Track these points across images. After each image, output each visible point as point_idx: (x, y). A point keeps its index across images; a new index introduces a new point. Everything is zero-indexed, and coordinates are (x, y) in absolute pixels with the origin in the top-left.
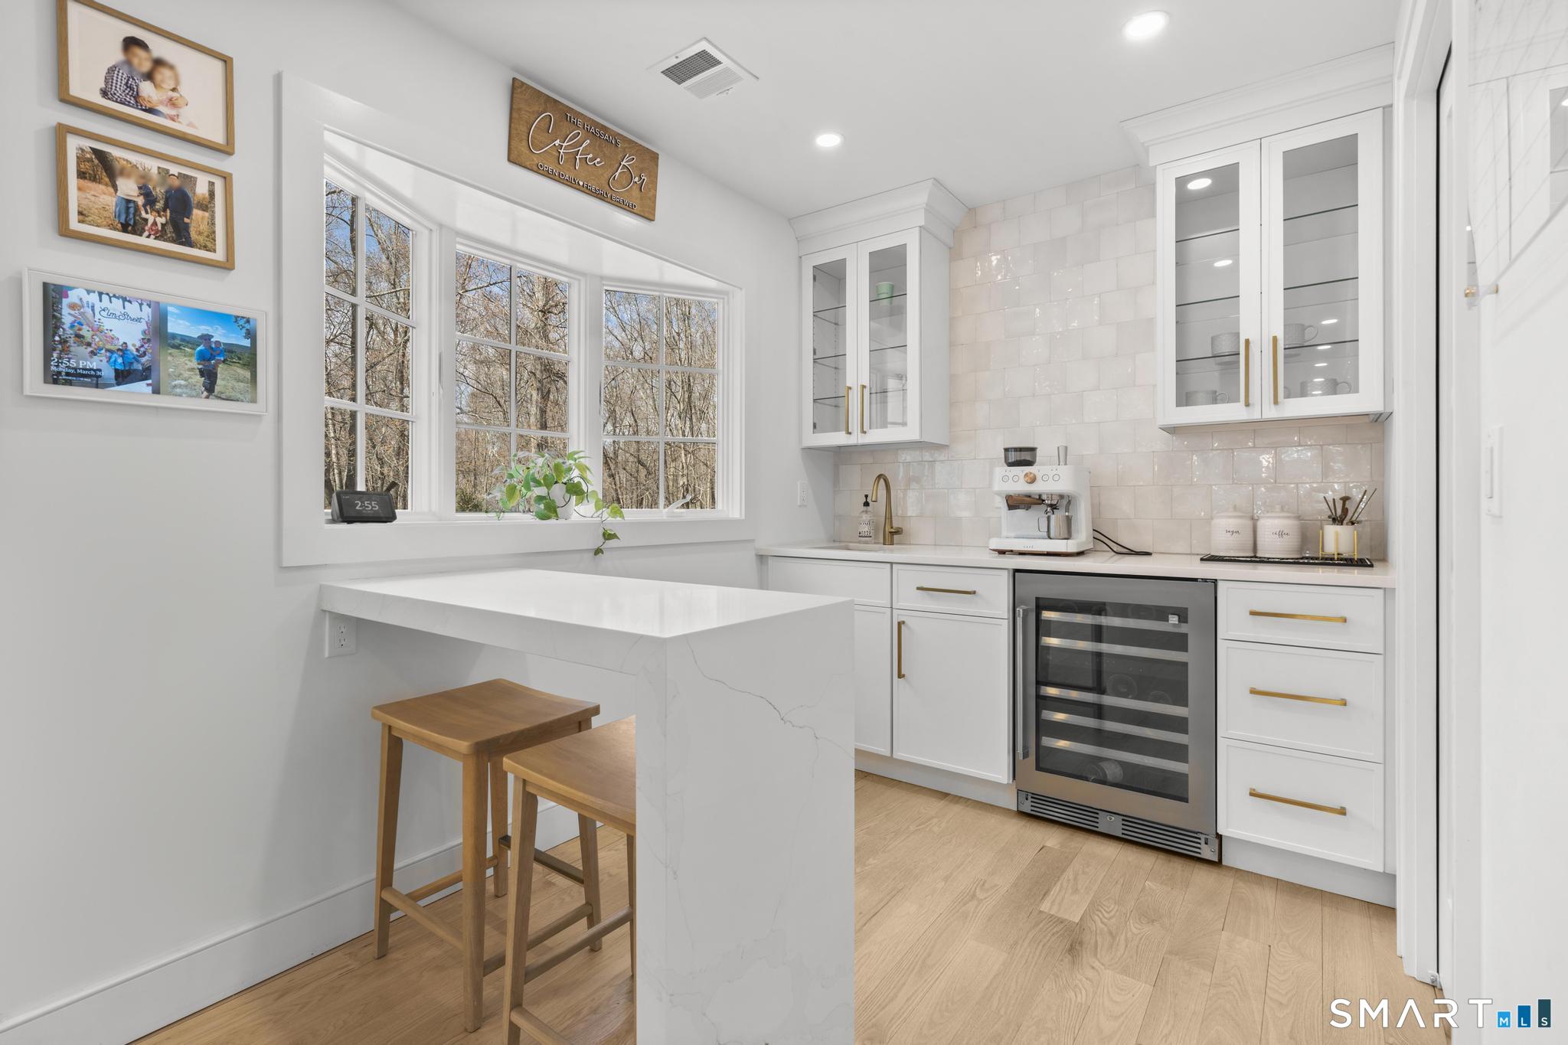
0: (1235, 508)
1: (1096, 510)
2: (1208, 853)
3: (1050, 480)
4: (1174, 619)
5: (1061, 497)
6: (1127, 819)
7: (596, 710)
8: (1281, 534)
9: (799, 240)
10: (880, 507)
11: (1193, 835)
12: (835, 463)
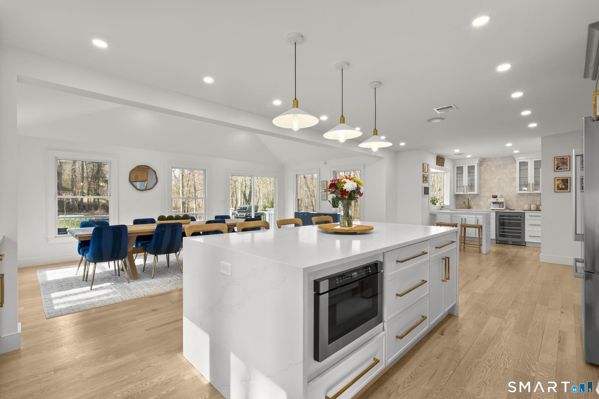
0: (528, 204)
1: (506, 204)
2: (524, 244)
3: (500, 200)
4: (519, 217)
5: (502, 202)
6: (513, 242)
7: (458, 224)
8: (534, 207)
9: (454, 163)
10: (467, 204)
11: (522, 242)
12: (457, 197)
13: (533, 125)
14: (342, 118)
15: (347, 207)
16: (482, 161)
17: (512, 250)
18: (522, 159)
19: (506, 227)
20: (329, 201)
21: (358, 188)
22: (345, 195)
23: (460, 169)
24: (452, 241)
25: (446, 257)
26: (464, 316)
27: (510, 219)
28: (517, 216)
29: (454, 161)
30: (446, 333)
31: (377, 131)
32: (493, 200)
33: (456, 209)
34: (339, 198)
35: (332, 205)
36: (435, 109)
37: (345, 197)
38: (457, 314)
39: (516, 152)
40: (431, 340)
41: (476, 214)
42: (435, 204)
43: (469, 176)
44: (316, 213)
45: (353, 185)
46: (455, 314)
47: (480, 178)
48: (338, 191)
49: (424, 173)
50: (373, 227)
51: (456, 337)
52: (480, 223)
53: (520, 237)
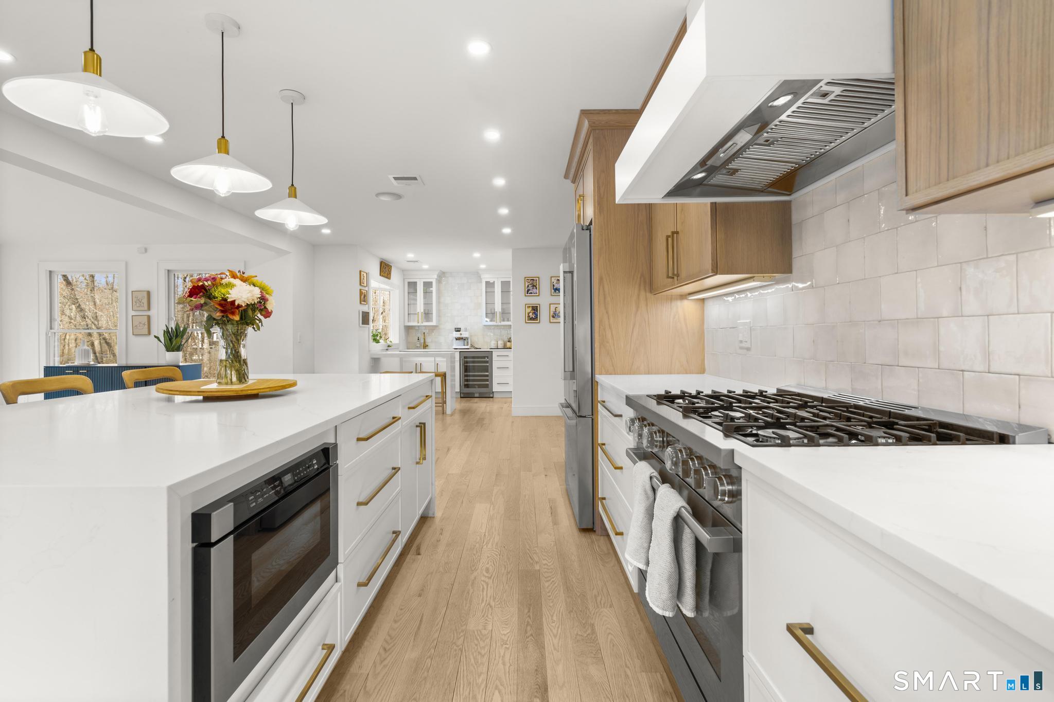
0: (494, 340)
1: (471, 340)
2: (491, 396)
4: (486, 358)
5: (466, 338)
6: (480, 394)
9: (404, 275)
10: (422, 341)
11: (489, 393)
12: (408, 329)
13: (507, 231)
14: (223, 140)
15: (235, 341)
16: (442, 275)
17: (481, 406)
18: (487, 277)
19: (471, 374)
20: (155, 337)
21: (263, 299)
22: (233, 313)
23: (412, 285)
24: (427, 396)
25: (420, 423)
26: (442, 514)
27: (474, 362)
28: (484, 357)
29: (404, 271)
30: (422, 551)
31: (295, 188)
32: (456, 334)
33: (408, 349)
34: (214, 319)
35: (165, 346)
36: (391, 177)
37: (231, 317)
38: (434, 514)
39: (483, 266)
40: (403, 571)
41: (435, 356)
42: (378, 342)
43: (425, 298)
44: (116, 365)
45: (250, 292)
46: (430, 515)
47: (439, 302)
48: (212, 304)
49: (361, 288)
50: (296, 382)
51: (438, 551)
52: (442, 369)
53: (487, 386)
